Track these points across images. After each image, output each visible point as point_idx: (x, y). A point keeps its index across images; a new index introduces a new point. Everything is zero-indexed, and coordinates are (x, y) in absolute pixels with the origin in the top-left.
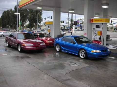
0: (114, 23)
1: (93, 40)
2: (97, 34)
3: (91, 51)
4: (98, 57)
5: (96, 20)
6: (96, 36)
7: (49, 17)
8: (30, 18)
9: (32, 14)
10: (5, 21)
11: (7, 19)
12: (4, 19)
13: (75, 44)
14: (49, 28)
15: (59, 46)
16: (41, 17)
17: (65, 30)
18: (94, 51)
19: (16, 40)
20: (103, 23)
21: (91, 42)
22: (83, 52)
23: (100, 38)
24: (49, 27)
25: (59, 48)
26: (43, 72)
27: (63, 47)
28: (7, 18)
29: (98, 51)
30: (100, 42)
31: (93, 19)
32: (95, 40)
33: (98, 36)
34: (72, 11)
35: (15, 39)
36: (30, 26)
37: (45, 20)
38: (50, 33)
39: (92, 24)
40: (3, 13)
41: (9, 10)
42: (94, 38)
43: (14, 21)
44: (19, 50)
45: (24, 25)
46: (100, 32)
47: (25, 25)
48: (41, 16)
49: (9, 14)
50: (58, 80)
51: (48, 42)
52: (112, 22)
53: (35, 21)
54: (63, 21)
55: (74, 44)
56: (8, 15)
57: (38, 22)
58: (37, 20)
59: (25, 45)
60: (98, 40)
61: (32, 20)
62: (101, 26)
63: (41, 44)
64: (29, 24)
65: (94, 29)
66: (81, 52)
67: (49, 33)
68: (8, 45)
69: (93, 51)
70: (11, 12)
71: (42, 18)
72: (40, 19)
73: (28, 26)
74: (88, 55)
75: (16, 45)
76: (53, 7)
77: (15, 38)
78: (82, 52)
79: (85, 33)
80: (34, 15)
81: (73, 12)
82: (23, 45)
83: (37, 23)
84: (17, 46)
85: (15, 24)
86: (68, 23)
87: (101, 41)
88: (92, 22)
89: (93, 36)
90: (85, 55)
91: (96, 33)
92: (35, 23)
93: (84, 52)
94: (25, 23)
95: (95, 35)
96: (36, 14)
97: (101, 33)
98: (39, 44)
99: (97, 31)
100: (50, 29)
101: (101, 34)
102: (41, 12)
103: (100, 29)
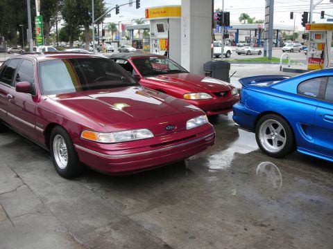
7: (131, 4)
8: (69, 6)
16: (103, 5)
36: (69, 34)
37: (117, 12)
43: (17, 19)
45: (50, 31)
47: (53, 30)
53: (83, 17)
57: (93, 21)
59: (102, 138)
61: (74, 13)
64: (63, 29)
73: (60, 34)
77: (29, 89)
83: (90, 23)
85: (20, 29)
94: (53, 24)
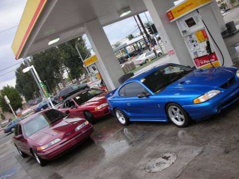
1: (195, 59)
2: (198, 41)
3: (192, 102)
4: (218, 109)
5: (179, 11)
6: (197, 47)
10: (26, 86)
11: (28, 82)
12: (23, 85)
13: (149, 95)
14: (97, 72)
17: (144, 49)
18: (202, 99)
20: (197, 10)
21: (189, 69)
22: (176, 109)
23: (208, 48)
24: (95, 69)
25: (123, 116)
28: (27, 79)
29: (212, 94)
30: (214, 57)
31: (170, 12)
32: (199, 56)
33: (200, 45)
38: (102, 80)
39: (175, 22)
41: (24, 63)
42: (196, 53)
46: (201, 33)
48: (84, 46)
51: (99, 108)
54: (131, 35)
55: (147, 96)
58: (81, 57)
60: (206, 53)
62: (196, 17)
63: (78, 128)
65: (185, 32)
66: (172, 112)
67: (100, 81)
69: (198, 100)
71: (88, 48)
72: (84, 53)
74: (190, 115)
76: (81, 25)
78: (174, 111)
79: (171, 51)
80: (70, 51)
81: (130, 12)
86: (142, 33)
87: (214, 53)
88: (173, 18)
89: (191, 50)
90: (183, 117)
91: (195, 40)
93: (178, 110)
95: (194, 45)
96: (72, 48)
97: (204, 34)
99: (192, 34)
100: (99, 73)
101: (206, 37)
102: (79, 39)
103: (199, 26)
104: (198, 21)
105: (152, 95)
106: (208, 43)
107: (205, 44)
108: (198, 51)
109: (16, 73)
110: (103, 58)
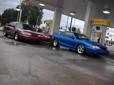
0: (110, 36)
2: (96, 36)
3: (90, 47)
4: (97, 53)
5: (97, 22)
6: (95, 38)
8: (31, 19)
9: (33, 16)
10: (5, 19)
12: (4, 17)
15: (56, 41)
18: (94, 47)
19: (15, 28)
20: (103, 25)
23: (99, 40)
24: (48, 26)
25: (56, 43)
26: (39, 55)
27: (61, 42)
28: (8, 16)
31: (94, 21)
32: (94, 41)
34: (73, 13)
35: (13, 28)
37: (44, 23)
38: (48, 31)
39: (92, 25)
40: (5, 12)
41: (11, 9)
42: (93, 39)
44: (16, 38)
46: (99, 34)
48: (41, 19)
49: (11, 13)
50: (54, 62)
51: (46, 37)
52: (108, 35)
53: (34, 23)
54: (62, 27)
55: (73, 39)
56: (9, 14)
57: (37, 24)
58: (37, 22)
59: (23, 33)
61: (32, 21)
62: (101, 28)
63: (39, 36)
65: (94, 30)
68: (5, 34)
69: (92, 47)
70: (13, 11)
72: (39, 21)
74: (86, 50)
75: (13, 33)
76: (56, 6)
77: (14, 26)
78: (81, 47)
79: (84, 34)
80: (35, 16)
82: (21, 33)
84: (14, 35)
86: (66, 30)
87: (100, 43)
88: (93, 23)
92: (34, 25)
93: (83, 47)
95: (94, 37)
98: (37, 35)
99: (96, 32)
101: (100, 36)
102: (41, 14)
103: (100, 31)
104: (101, 29)
105: (75, 39)
106: (100, 38)
107: (98, 38)
108: (94, 39)
109: (5, 11)
110: (55, 23)
